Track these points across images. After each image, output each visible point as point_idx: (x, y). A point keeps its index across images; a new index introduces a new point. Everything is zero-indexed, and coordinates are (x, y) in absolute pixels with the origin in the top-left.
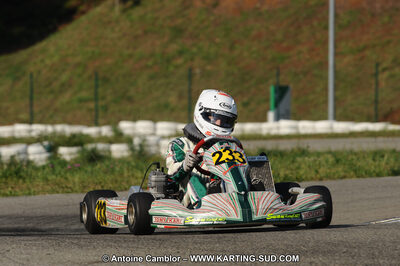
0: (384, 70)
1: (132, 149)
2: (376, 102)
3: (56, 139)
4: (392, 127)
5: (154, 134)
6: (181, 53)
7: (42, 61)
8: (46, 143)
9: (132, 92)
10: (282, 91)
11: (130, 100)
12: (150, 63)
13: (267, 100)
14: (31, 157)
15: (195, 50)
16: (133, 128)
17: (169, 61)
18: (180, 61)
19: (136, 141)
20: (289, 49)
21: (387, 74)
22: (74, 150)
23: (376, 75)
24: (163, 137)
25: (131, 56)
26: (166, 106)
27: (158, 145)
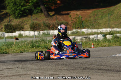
3: (106, 33)
7: (119, 9)
8: (103, 34)
14: (99, 38)
22: (111, 36)
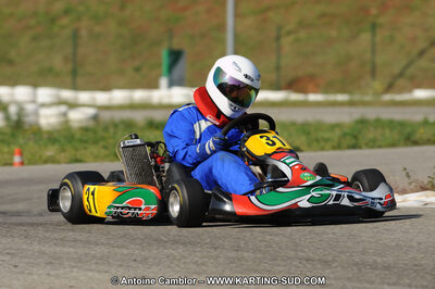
0: (289, 33)
1: (7, 118)
2: (278, 68)
4: (295, 97)
5: (34, 102)
6: (67, 12)
9: (13, 54)
10: (176, 56)
11: (11, 63)
12: (32, 22)
13: (160, 65)
15: (81, 9)
16: (12, 95)
17: (53, 20)
18: (65, 21)
19: (13, 110)
20: (184, 9)
21: (291, 38)
23: (278, 38)
24: (43, 105)
25: (11, 15)
26: (50, 70)
27: (36, 114)
